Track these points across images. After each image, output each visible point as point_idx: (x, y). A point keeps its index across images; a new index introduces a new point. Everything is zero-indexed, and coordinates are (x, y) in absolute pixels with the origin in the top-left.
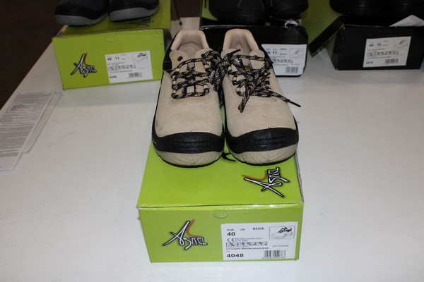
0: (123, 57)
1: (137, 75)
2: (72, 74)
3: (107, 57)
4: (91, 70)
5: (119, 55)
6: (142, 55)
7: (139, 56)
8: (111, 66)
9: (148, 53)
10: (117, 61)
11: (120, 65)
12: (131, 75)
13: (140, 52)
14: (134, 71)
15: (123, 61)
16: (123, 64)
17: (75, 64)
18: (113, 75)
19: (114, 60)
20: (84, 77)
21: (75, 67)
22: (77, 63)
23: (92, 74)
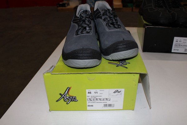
0: (101, 92)
1: (110, 105)
2: (57, 101)
3: (87, 91)
4: (73, 99)
5: (98, 90)
6: (117, 91)
7: (115, 92)
8: (90, 98)
9: (123, 90)
10: (96, 95)
11: (97, 98)
12: (105, 105)
13: (116, 90)
14: (108, 103)
15: (101, 95)
16: (100, 98)
17: (60, 94)
18: (90, 104)
19: (93, 94)
20: (67, 104)
21: (60, 96)
22: (63, 94)
23: (74, 102)
